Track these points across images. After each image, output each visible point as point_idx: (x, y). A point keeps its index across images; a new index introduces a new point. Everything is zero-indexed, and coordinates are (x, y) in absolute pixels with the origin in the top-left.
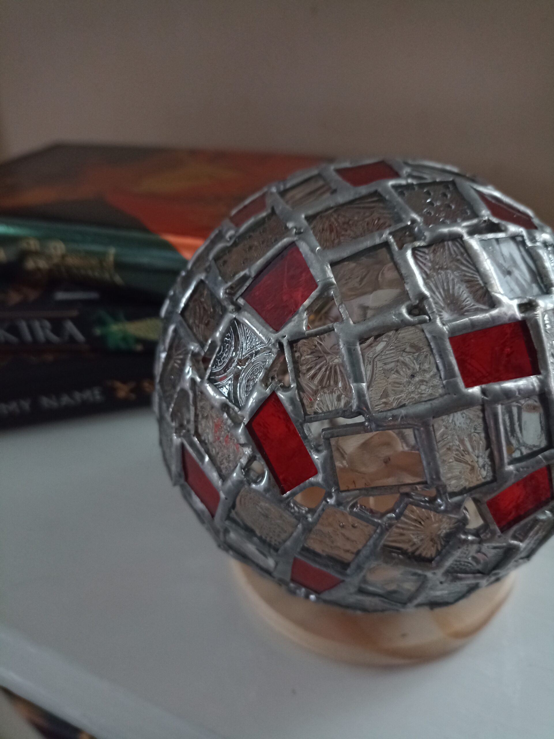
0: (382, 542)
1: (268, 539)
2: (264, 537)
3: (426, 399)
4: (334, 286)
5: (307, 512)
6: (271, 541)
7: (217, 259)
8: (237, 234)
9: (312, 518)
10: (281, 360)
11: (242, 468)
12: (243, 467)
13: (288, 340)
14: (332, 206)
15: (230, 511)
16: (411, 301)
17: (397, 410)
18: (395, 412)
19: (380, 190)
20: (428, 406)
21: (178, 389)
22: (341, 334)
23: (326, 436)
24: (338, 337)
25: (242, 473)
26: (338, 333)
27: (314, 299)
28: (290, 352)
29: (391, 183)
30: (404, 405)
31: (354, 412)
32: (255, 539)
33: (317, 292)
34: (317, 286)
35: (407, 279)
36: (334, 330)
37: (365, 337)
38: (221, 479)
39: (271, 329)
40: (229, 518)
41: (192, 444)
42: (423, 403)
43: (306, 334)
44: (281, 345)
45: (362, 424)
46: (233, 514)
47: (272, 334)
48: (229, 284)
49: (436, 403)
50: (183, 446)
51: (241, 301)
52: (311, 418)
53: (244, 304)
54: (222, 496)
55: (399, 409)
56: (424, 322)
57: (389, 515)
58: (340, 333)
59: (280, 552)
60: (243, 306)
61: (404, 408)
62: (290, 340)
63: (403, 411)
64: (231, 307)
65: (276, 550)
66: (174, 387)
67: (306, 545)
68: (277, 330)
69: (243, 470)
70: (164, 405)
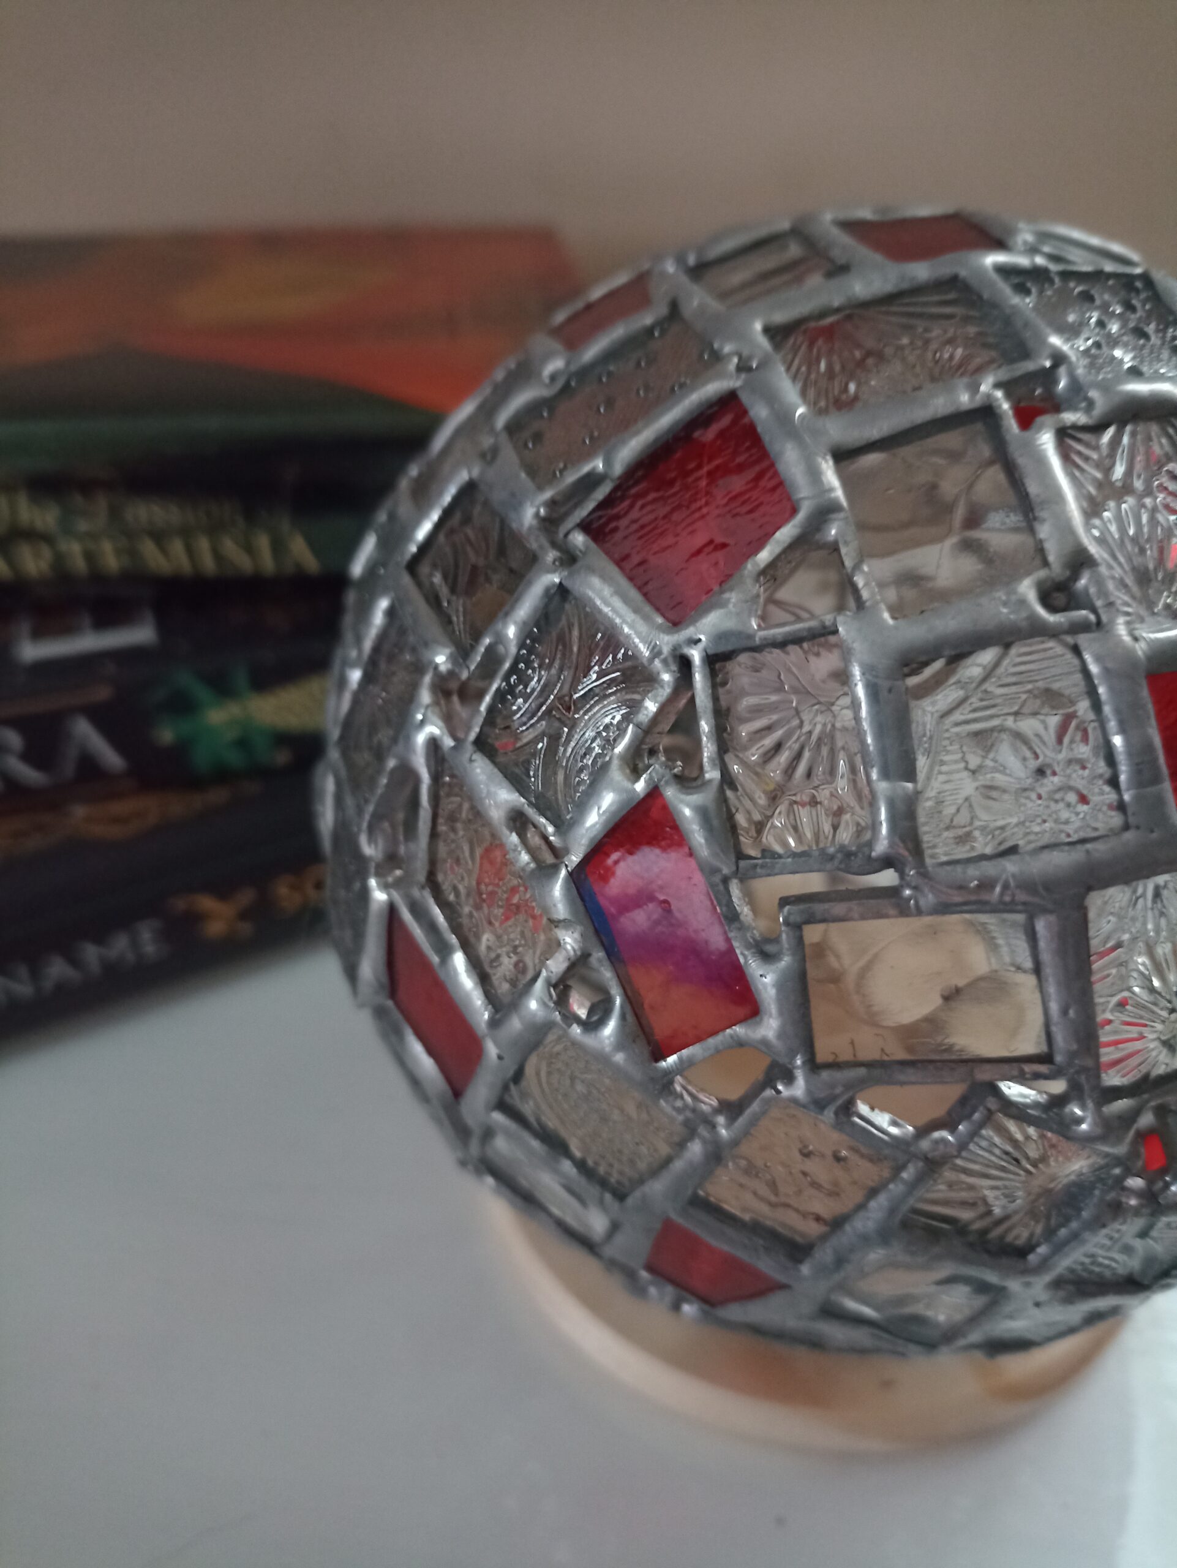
0: (911, 1202)
1: (602, 1170)
2: (590, 1162)
3: (1074, 838)
4: (842, 515)
5: (717, 1111)
6: (609, 1174)
7: (514, 427)
8: (573, 368)
9: (728, 1126)
10: (682, 702)
11: (549, 984)
12: (554, 981)
13: (705, 650)
14: (836, 304)
15: (506, 1088)
16: (1050, 569)
17: (994, 862)
18: (989, 869)
19: (963, 273)
20: (1077, 855)
21: (391, 763)
22: (857, 646)
23: (792, 919)
24: (846, 655)
25: (551, 996)
26: (850, 641)
27: (786, 545)
28: (709, 684)
29: (992, 259)
30: (1013, 850)
31: (877, 859)
32: (567, 1166)
33: (794, 526)
34: (794, 511)
35: (1042, 509)
36: (835, 632)
37: (923, 658)
38: (490, 1007)
39: (660, 620)
40: (503, 1105)
41: (418, 911)
42: (1066, 848)
43: (757, 639)
44: (684, 665)
45: (892, 893)
46: (514, 1097)
47: (662, 636)
48: (548, 494)
49: (1099, 849)
50: (392, 910)
51: (579, 539)
52: (755, 866)
53: (587, 548)
54: (491, 1050)
55: (1000, 860)
56: (1083, 627)
57: (937, 1135)
58: (853, 642)
59: (630, 1201)
60: (584, 553)
61: (1014, 858)
62: (710, 652)
63: (1011, 867)
64: (551, 555)
65: (620, 1196)
66: (380, 755)
67: (701, 1193)
68: (675, 624)
69: (552, 990)
70: (349, 801)
